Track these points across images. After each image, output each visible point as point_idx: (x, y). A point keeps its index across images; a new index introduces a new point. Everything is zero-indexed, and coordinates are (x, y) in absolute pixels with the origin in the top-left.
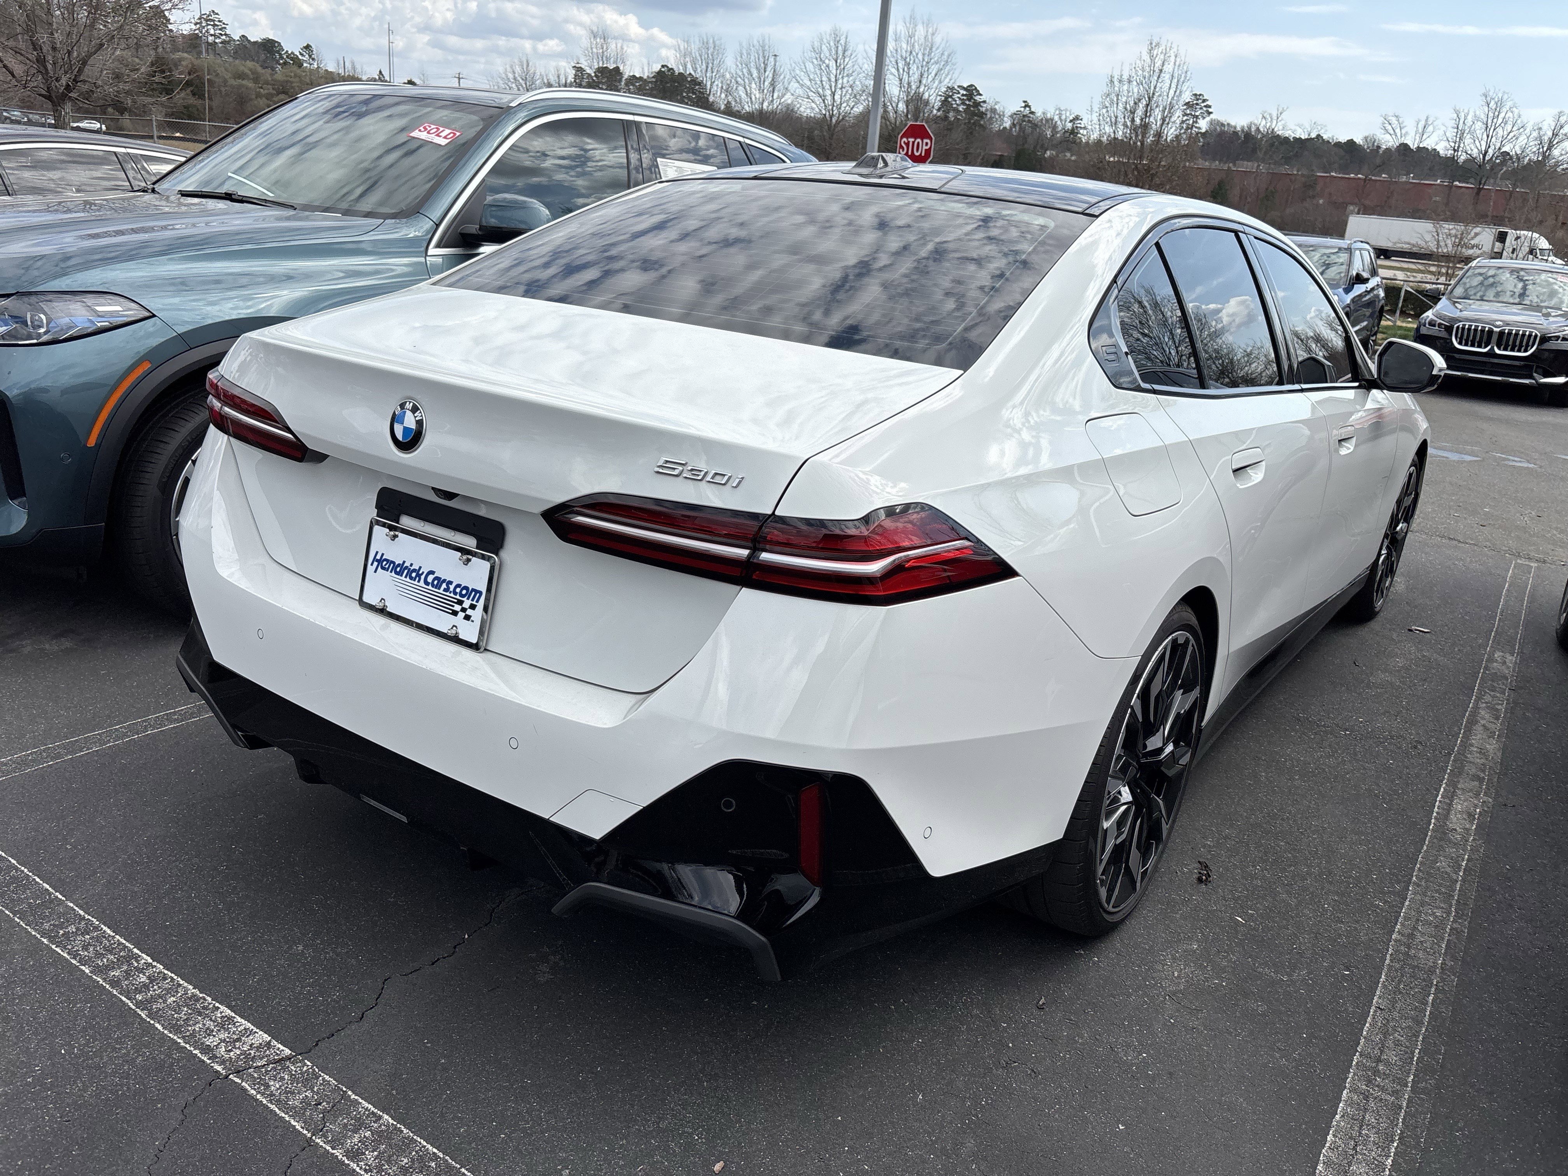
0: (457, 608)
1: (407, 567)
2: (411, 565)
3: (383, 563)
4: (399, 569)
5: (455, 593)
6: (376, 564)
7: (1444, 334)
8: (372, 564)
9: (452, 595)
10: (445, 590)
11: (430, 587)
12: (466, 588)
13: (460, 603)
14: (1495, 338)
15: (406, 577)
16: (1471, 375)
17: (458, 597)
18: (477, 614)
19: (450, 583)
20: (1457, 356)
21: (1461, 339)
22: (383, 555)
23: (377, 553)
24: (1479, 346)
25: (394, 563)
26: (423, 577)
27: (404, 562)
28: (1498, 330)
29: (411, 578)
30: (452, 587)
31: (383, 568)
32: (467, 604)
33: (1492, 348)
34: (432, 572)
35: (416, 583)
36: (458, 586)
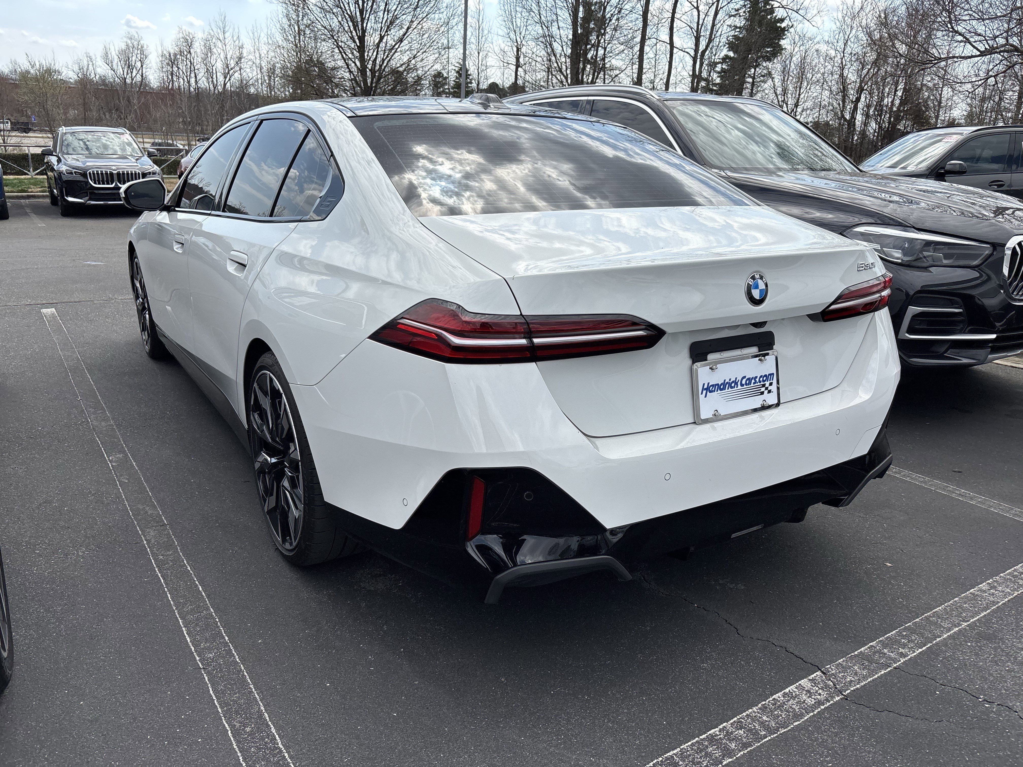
0: (763, 389)
1: (727, 383)
2: (730, 380)
3: (709, 389)
4: (721, 387)
5: (760, 382)
6: (705, 392)
7: (82, 179)
8: (702, 394)
9: (759, 384)
10: (754, 383)
11: (745, 386)
12: (765, 376)
13: (764, 386)
14: (115, 177)
15: (728, 389)
16: (110, 203)
17: (762, 383)
18: (774, 388)
19: (756, 377)
20: (96, 192)
21: (95, 180)
22: (709, 383)
23: (704, 384)
24: (108, 184)
25: (718, 384)
26: (739, 383)
27: (725, 380)
28: (116, 172)
29: (732, 388)
30: (757, 380)
31: (711, 392)
32: (767, 384)
33: (116, 184)
34: (744, 377)
35: (736, 389)
36: (761, 377)
